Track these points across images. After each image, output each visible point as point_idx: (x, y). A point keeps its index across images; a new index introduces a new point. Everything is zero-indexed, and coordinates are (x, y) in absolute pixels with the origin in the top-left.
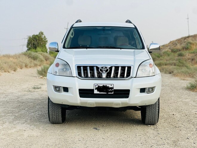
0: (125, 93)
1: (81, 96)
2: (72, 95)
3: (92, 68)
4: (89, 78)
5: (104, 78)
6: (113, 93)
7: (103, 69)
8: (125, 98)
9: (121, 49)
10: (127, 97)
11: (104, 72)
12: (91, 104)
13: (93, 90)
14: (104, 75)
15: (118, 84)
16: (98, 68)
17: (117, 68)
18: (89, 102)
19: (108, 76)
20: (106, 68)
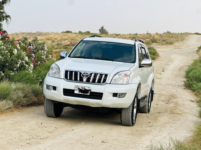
0: (99, 96)
1: (64, 95)
2: (57, 93)
3: (76, 73)
4: (73, 80)
5: (84, 82)
6: (89, 94)
7: (85, 75)
8: (99, 99)
9: (113, 61)
10: (101, 99)
11: (85, 77)
12: (72, 101)
13: (74, 91)
14: (85, 79)
15: (95, 88)
16: (80, 73)
17: (96, 75)
18: (70, 99)
19: (88, 81)
20: (87, 74)
